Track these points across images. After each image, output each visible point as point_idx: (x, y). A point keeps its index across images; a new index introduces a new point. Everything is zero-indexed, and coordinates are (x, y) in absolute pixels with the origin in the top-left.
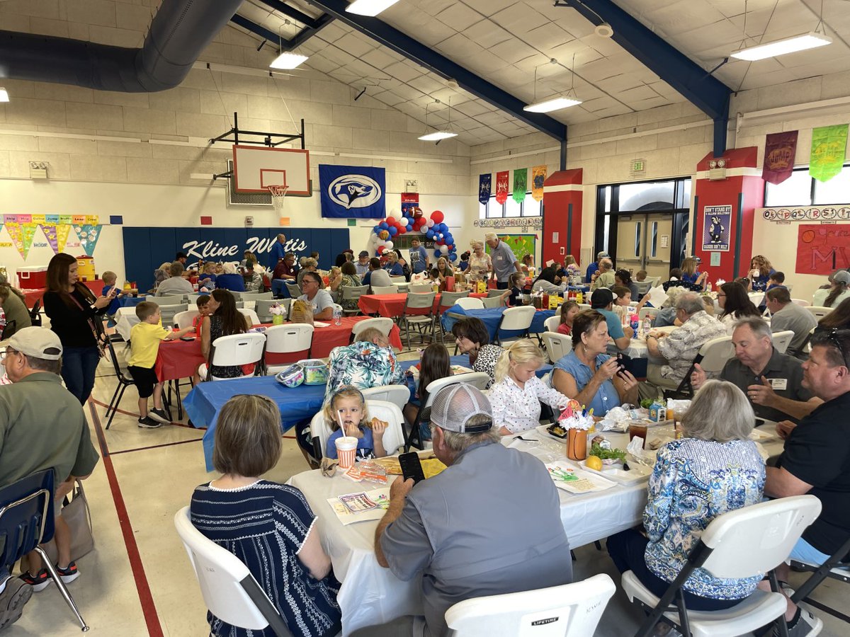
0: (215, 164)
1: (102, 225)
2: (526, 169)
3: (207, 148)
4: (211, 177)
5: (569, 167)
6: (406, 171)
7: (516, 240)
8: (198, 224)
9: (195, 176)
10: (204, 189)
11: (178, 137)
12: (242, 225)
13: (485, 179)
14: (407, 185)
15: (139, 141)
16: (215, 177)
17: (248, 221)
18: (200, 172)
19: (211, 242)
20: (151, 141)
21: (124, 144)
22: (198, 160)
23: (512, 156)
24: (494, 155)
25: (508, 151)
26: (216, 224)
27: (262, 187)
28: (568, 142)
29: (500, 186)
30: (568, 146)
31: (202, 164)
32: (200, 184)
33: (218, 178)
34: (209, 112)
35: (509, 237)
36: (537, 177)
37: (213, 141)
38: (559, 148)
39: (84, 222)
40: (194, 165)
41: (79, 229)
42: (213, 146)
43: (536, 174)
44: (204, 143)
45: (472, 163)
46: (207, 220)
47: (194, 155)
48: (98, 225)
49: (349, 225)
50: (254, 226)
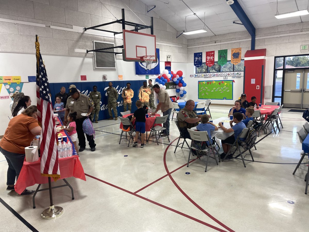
0: (87, 43)
1: (23, 83)
2: (227, 50)
3: (83, 33)
4: (85, 51)
5: (257, 48)
6: (166, 51)
7: (220, 83)
8: (80, 81)
9: (77, 50)
10: (81, 59)
11: (66, 25)
12: (101, 80)
13: (198, 55)
14: (167, 57)
15: (44, 26)
16: (88, 51)
17: (104, 77)
18: (79, 48)
19: (87, 91)
20: (52, 27)
21: (36, 27)
22: (78, 41)
23: (217, 44)
24: (204, 43)
25: (214, 42)
26: (89, 80)
27: (137, 57)
28: (256, 37)
29: (208, 58)
30: (256, 38)
31: (81, 43)
32: (79, 55)
33: (89, 52)
34: (82, 11)
35: (214, 82)
36: (234, 53)
37: (86, 29)
38: (251, 39)
39: (11, 81)
40: (76, 44)
41: (8, 87)
42: (86, 32)
43: (234, 52)
44: (81, 30)
45: (188, 47)
46: (84, 78)
47: (76, 37)
48: (21, 83)
49: (146, 78)
50: (107, 81)
